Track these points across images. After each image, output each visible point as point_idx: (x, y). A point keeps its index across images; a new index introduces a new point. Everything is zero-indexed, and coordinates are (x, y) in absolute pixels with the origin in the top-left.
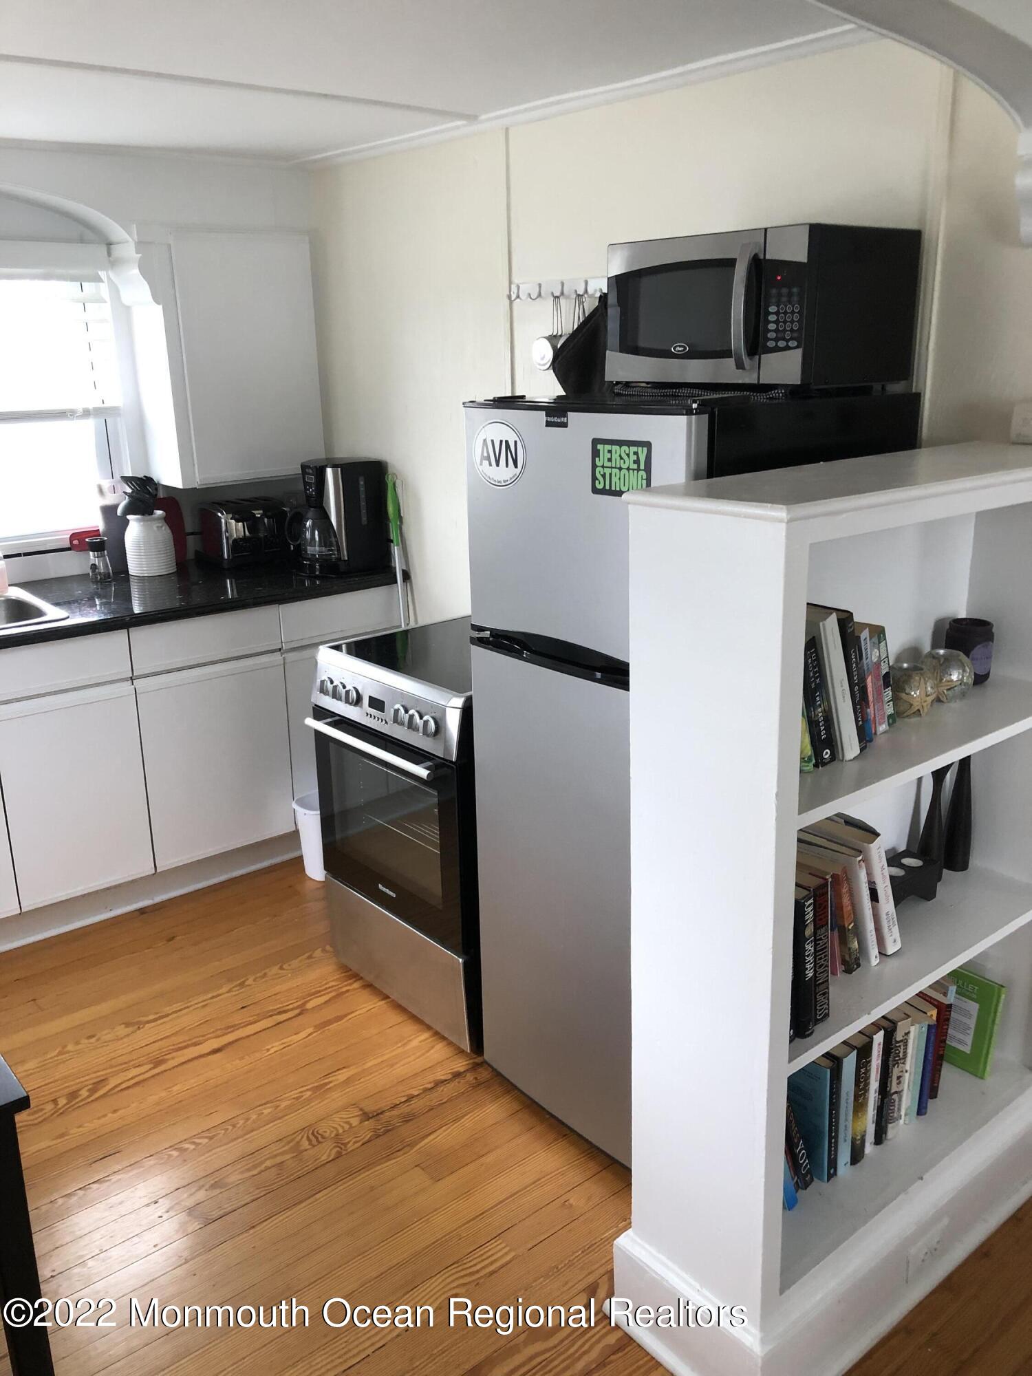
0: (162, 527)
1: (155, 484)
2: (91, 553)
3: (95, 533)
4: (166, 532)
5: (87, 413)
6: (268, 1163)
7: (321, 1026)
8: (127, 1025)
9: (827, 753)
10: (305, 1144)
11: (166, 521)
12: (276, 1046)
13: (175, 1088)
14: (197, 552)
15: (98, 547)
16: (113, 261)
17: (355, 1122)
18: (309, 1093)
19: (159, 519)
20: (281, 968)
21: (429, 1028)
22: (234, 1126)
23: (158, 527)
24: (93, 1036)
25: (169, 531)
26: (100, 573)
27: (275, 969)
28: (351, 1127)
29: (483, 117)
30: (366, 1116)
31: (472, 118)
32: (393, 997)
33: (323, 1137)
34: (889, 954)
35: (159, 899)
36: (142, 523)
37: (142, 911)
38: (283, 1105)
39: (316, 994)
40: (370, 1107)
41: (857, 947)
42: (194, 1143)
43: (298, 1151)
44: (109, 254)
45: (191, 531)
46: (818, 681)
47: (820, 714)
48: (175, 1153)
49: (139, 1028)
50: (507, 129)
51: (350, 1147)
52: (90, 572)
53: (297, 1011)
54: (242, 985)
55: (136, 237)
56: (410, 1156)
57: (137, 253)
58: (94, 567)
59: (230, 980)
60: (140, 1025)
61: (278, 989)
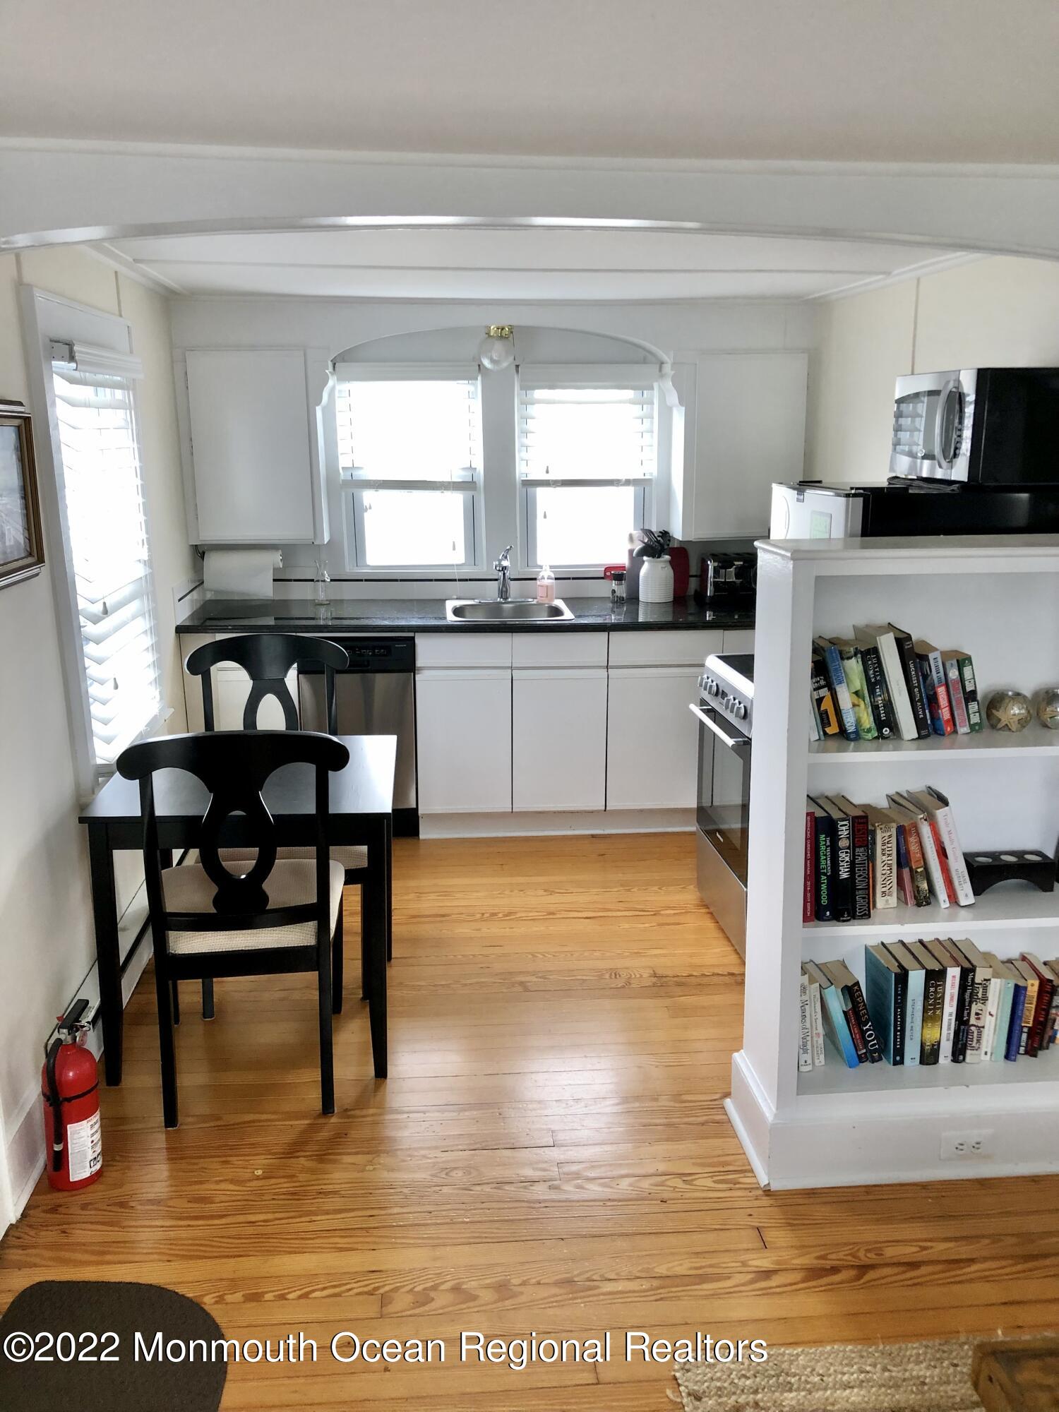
0: (665, 568)
1: (670, 537)
2: (614, 581)
3: (623, 568)
4: (669, 572)
5: (628, 482)
6: (579, 977)
7: (660, 925)
8: (545, 891)
9: (886, 731)
10: (607, 976)
11: (671, 564)
12: (627, 926)
13: (551, 928)
14: (696, 591)
15: (619, 578)
16: (661, 375)
17: (645, 975)
18: (628, 954)
19: (665, 561)
20: (660, 889)
21: (733, 945)
22: (572, 955)
23: (662, 568)
24: (522, 891)
25: (672, 571)
26: (617, 597)
27: (656, 888)
28: (641, 976)
29: (896, 272)
30: (655, 975)
31: (888, 273)
32: (720, 923)
33: (620, 976)
34: (962, 905)
35: (608, 832)
36: (652, 564)
37: (593, 836)
38: (608, 954)
39: (669, 908)
40: (660, 972)
41: (927, 888)
42: (544, 955)
43: (601, 977)
44: (660, 370)
45: (695, 574)
46: (878, 678)
47: (880, 702)
48: (530, 956)
49: (551, 894)
50: (918, 280)
51: (633, 986)
52: (611, 596)
53: (652, 913)
54: (629, 890)
55: (672, 359)
56: (668, 1002)
57: (672, 370)
58: (614, 591)
59: (622, 886)
60: (552, 893)
61: (648, 898)
